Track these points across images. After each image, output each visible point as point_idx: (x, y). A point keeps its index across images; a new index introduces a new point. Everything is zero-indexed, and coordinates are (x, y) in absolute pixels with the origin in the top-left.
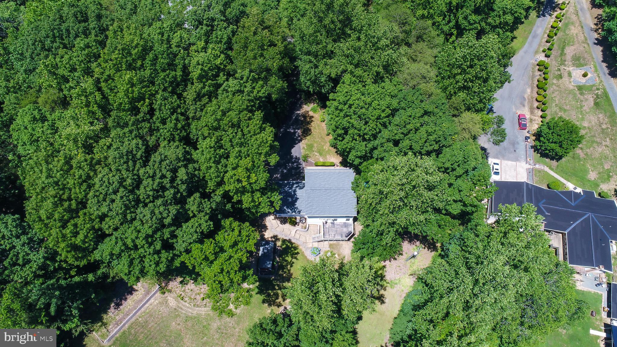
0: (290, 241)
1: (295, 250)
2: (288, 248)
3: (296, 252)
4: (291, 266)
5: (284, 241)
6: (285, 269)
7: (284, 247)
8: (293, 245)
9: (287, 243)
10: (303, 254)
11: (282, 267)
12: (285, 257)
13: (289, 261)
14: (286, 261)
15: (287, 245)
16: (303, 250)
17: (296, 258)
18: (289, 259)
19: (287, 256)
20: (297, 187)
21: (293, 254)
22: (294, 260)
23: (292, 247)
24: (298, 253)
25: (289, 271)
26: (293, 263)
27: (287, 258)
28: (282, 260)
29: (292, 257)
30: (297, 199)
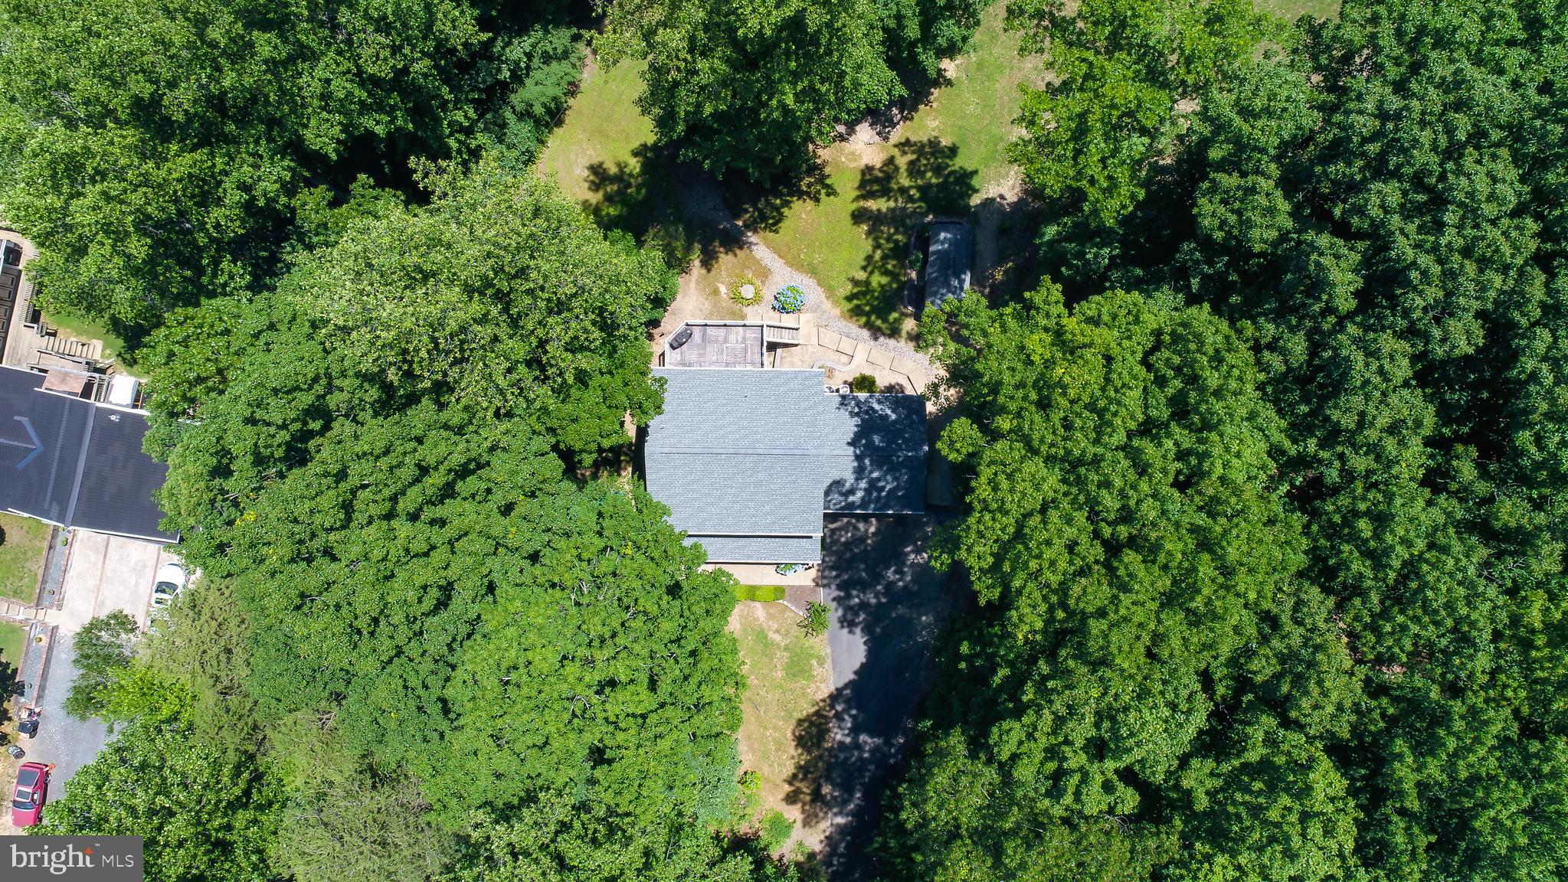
0: (876, 332)
1: (858, 307)
2: (882, 313)
3: (855, 302)
4: (869, 258)
5: (894, 332)
6: (891, 250)
7: (895, 315)
8: (864, 320)
9: (884, 326)
10: (830, 292)
11: (899, 253)
12: (890, 283)
13: (876, 274)
14: (886, 273)
15: (885, 320)
16: (827, 305)
17: (855, 282)
18: (878, 280)
19: (882, 286)
20: (852, 492)
21: (864, 294)
22: (861, 276)
23: (868, 314)
24: (849, 299)
25: (877, 246)
26: (864, 268)
27: (884, 280)
28: (898, 275)
29: (867, 283)
30: (853, 443)
